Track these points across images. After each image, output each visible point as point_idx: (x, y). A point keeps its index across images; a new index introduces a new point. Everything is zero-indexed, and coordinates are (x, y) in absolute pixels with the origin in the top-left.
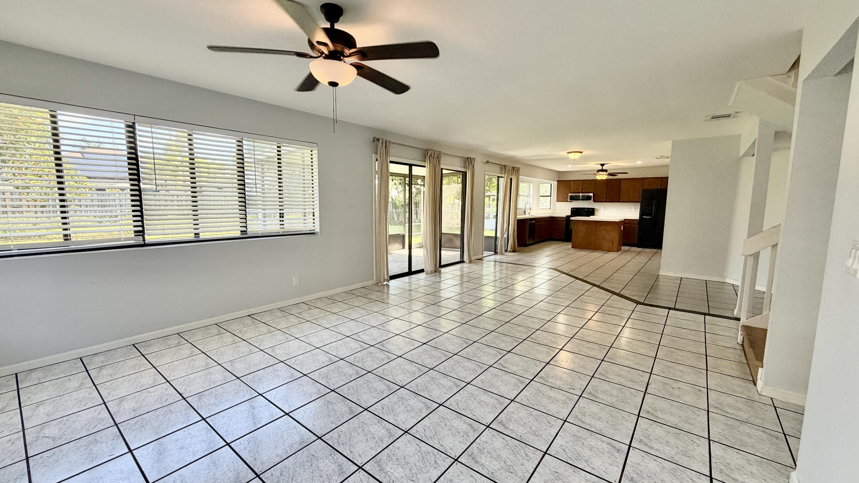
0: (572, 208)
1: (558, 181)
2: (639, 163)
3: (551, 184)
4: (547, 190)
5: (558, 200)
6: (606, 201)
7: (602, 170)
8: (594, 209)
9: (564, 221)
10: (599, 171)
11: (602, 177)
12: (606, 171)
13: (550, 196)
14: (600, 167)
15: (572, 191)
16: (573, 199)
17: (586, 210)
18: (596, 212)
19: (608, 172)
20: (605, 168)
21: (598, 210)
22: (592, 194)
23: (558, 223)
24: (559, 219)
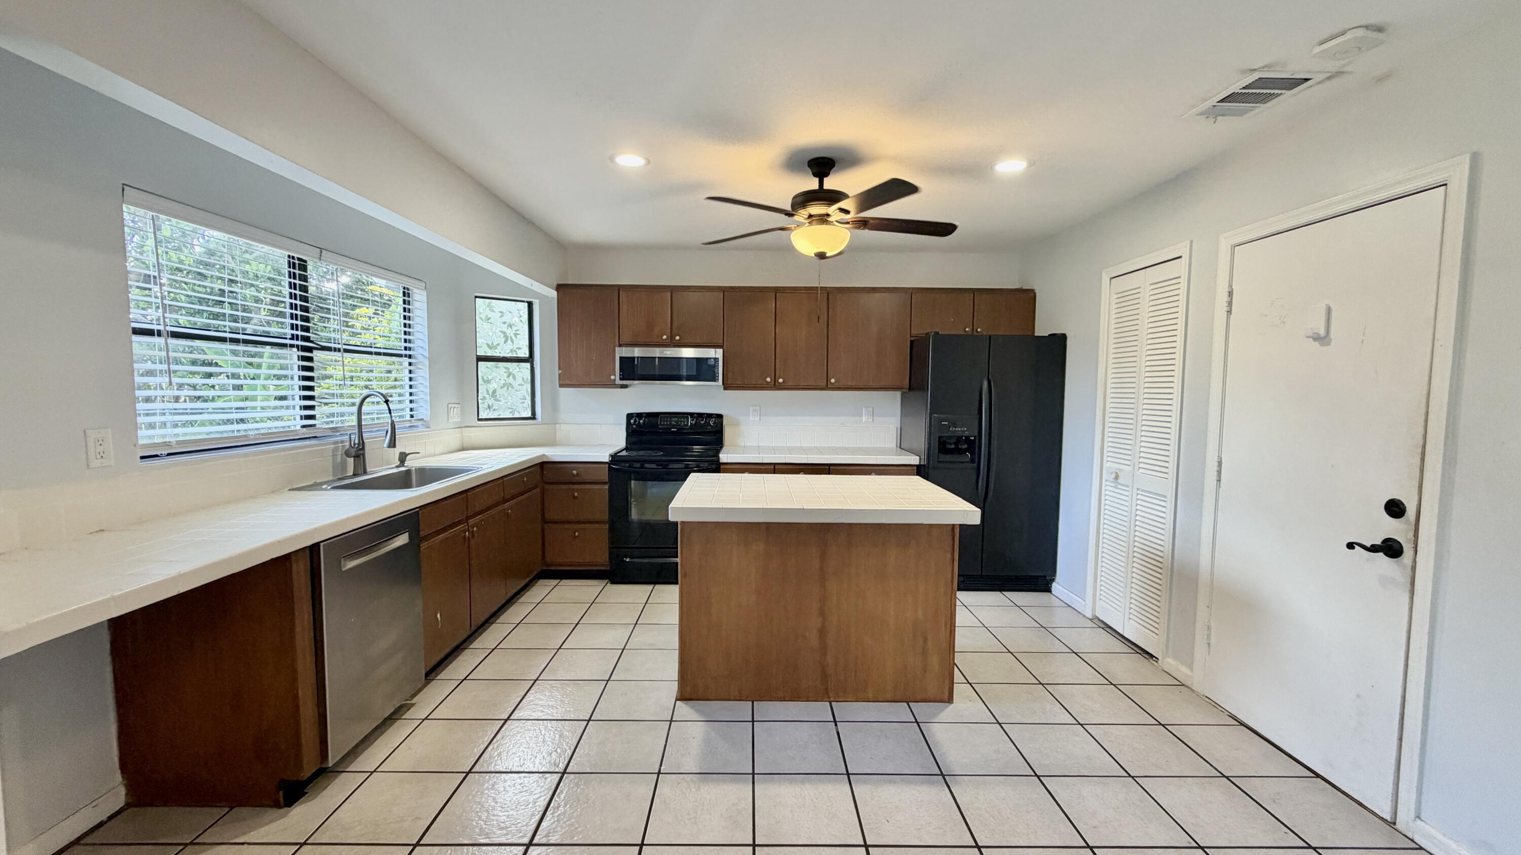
0: (630, 416)
1: (560, 288)
3: (530, 305)
4: (510, 332)
5: (564, 383)
6: (775, 386)
8: (720, 418)
9: (601, 482)
13: (530, 359)
15: (626, 338)
16: (633, 371)
17: (692, 421)
18: (729, 429)
21: (737, 424)
22: (717, 353)
23: (574, 495)
24: (578, 474)
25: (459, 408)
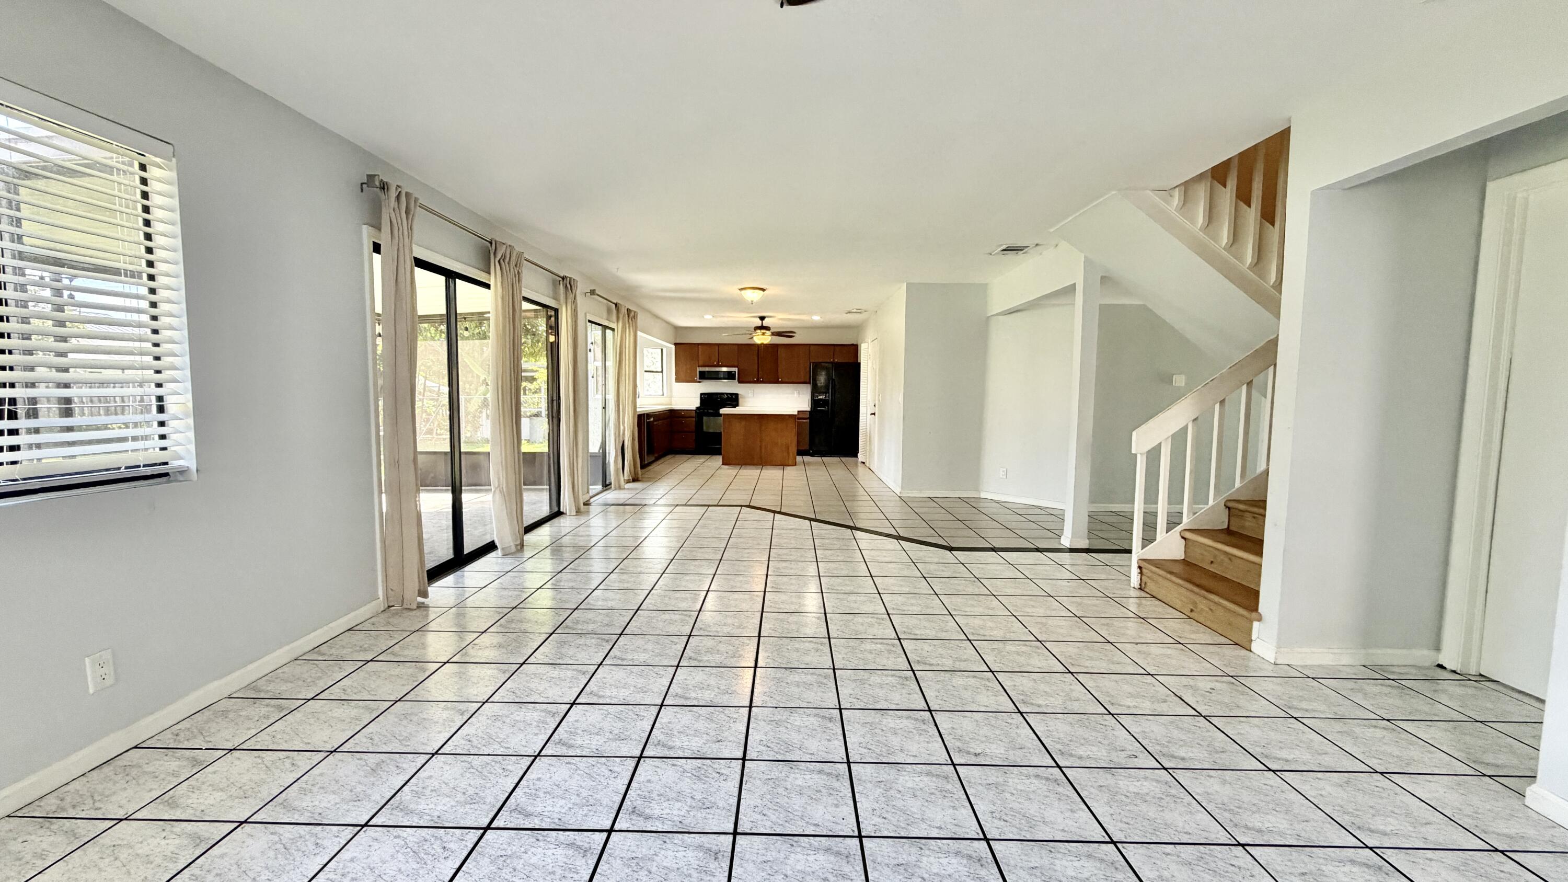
0: (701, 394)
1: (676, 344)
2: (816, 318)
3: (662, 350)
4: (654, 361)
5: (678, 380)
6: (758, 382)
7: (762, 328)
8: (737, 395)
9: (693, 417)
10: (757, 328)
11: (762, 339)
12: (767, 328)
13: (662, 372)
14: (758, 323)
15: (701, 363)
16: (704, 376)
17: (725, 396)
18: (740, 400)
19: (772, 330)
20: (766, 322)
21: (744, 397)
22: (736, 370)
23: (683, 421)
24: (683, 414)
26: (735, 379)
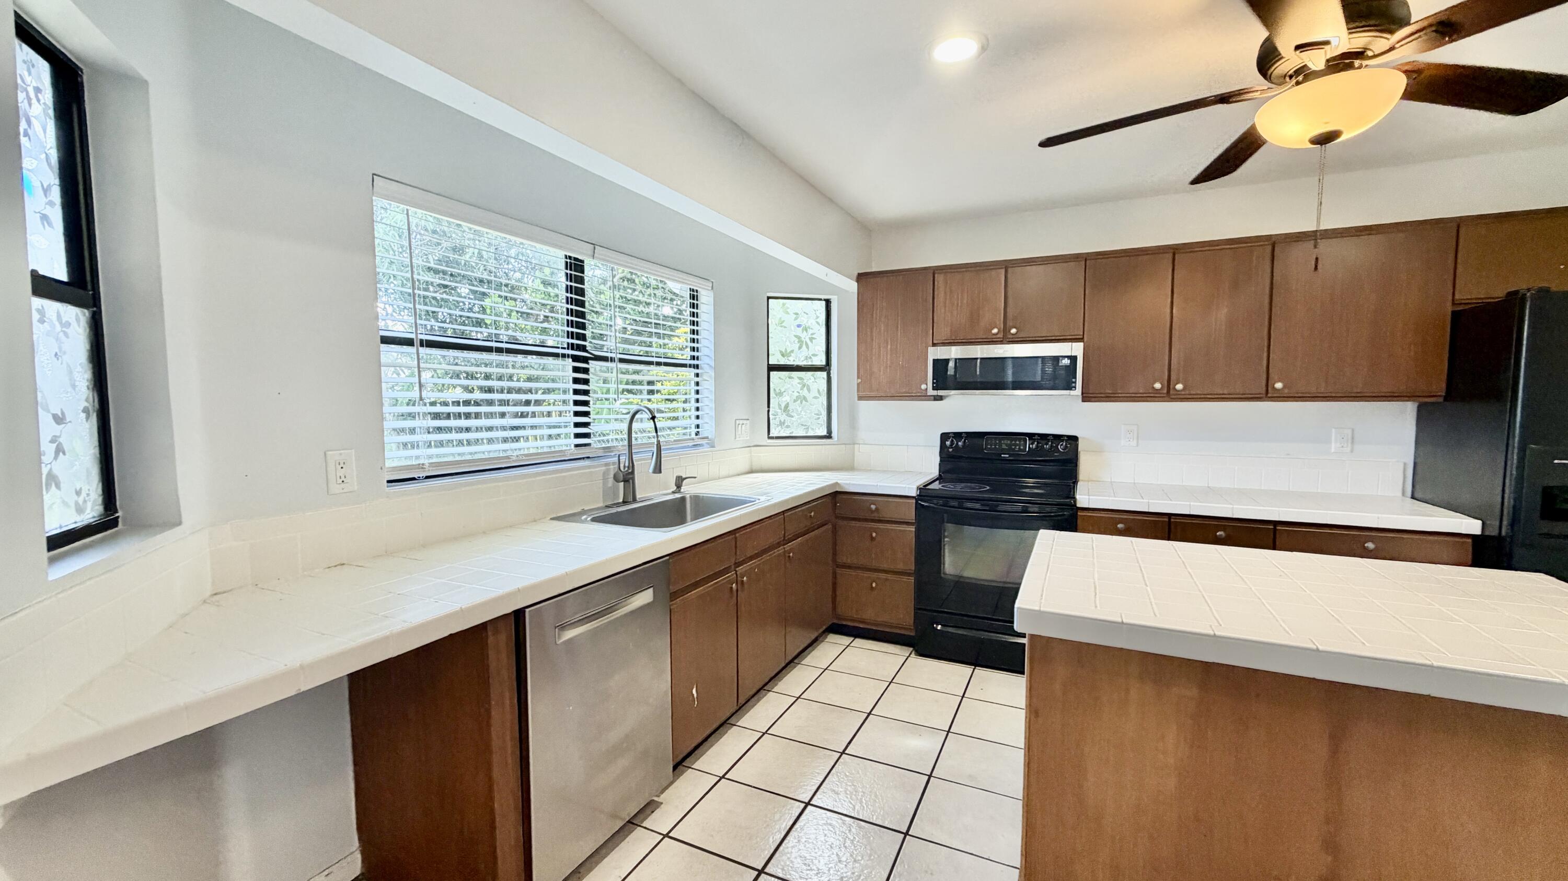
0: (944, 437)
1: (862, 278)
3: (828, 302)
4: (805, 336)
5: (869, 392)
6: (1169, 395)
8: (1073, 441)
9: (908, 523)
13: (827, 366)
15: (942, 333)
17: (1035, 445)
18: (1087, 461)
21: (1098, 450)
22: (1077, 349)
23: (871, 535)
24: (877, 509)
25: (748, 425)
26: (1069, 386)
